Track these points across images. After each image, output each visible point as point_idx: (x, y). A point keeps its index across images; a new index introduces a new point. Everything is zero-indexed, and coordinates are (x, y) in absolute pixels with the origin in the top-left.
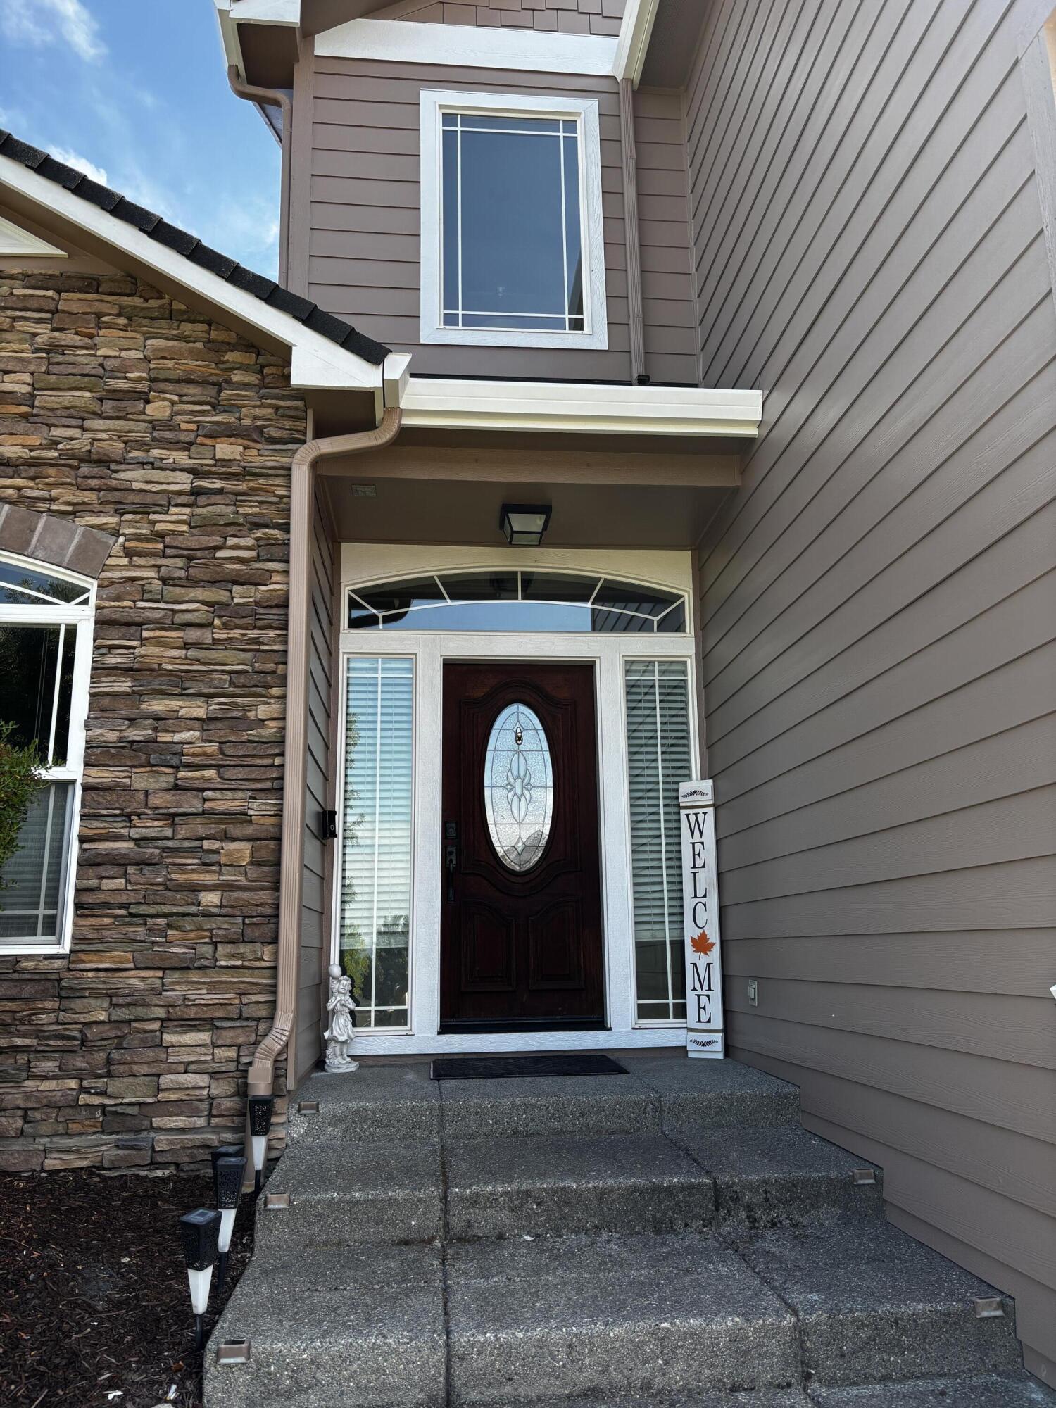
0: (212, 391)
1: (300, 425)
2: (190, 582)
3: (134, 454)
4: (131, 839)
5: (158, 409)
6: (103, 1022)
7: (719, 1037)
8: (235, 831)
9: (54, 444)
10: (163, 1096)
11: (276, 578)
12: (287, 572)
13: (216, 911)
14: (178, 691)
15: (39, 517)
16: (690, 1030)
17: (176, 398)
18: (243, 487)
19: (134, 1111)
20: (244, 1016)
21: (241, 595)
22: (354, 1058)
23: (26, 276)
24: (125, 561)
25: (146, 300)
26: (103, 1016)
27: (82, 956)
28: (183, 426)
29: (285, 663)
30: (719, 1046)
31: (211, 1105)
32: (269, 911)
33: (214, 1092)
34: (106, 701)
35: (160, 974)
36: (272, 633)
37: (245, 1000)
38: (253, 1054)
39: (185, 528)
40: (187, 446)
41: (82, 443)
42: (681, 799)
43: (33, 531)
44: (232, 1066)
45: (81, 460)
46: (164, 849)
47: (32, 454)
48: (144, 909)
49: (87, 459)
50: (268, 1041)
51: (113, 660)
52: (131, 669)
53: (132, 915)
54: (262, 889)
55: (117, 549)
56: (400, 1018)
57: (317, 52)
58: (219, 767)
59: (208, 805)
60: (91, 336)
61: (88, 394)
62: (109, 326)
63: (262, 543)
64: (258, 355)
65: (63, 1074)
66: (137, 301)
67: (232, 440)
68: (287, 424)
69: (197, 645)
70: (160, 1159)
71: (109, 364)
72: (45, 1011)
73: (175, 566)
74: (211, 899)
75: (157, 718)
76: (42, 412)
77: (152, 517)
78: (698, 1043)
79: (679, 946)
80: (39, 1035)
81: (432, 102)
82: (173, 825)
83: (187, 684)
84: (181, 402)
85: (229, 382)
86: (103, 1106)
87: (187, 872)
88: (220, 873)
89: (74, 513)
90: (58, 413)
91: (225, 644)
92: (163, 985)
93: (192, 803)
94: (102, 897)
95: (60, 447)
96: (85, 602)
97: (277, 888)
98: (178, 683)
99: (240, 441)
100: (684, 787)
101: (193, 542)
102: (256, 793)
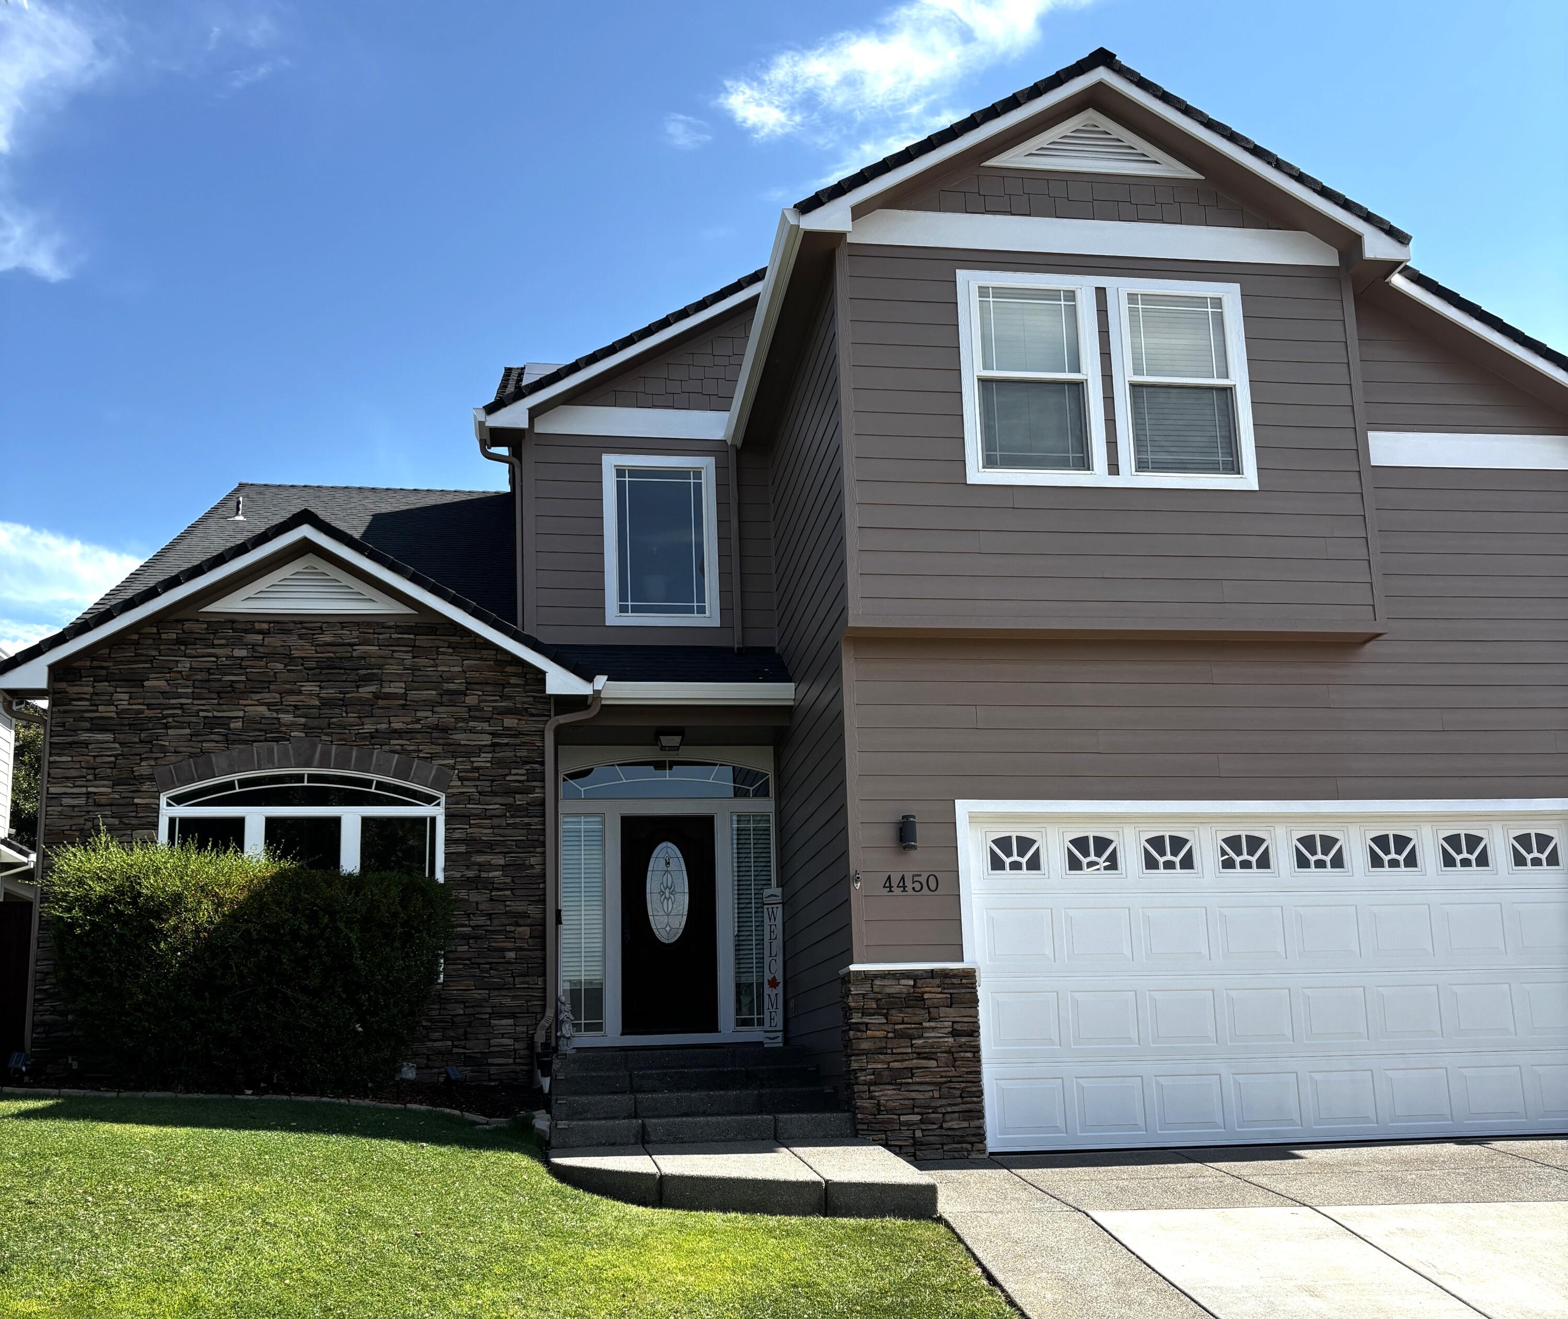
0: (500, 688)
1: (547, 707)
2: (494, 794)
3: (460, 725)
4: (470, 926)
5: (471, 700)
6: (461, 1015)
7: (780, 1034)
8: (521, 921)
9: (418, 721)
10: (492, 1049)
11: (537, 790)
12: (544, 787)
13: (514, 961)
14: (489, 850)
15: (414, 761)
16: (766, 1032)
17: (480, 693)
18: (518, 741)
19: (479, 1056)
20: (530, 1011)
21: (520, 800)
22: (574, 1048)
23: (397, 626)
24: (459, 783)
25: (462, 638)
26: (462, 1012)
27: (450, 984)
28: (485, 709)
29: (544, 835)
30: (780, 1040)
31: (515, 1053)
32: (540, 961)
33: (517, 1046)
34: (454, 857)
35: (488, 992)
36: (536, 820)
37: (529, 1004)
38: (535, 1029)
39: (489, 765)
40: (488, 720)
41: (433, 720)
42: (764, 899)
43: (411, 769)
44: (525, 1035)
45: (433, 729)
46: (486, 931)
47: (408, 727)
48: (478, 961)
49: (436, 728)
50: (543, 1022)
51: (457, 835)
52: (465, 840)
53: (472, 963)
54: (537, 950)
55: (455, 777)
56: (599, 1027)
57: (536, 431)
58: (512, 889)
59: (508, 909)
60: (434, 659)
61: (434, 692)
62: (444, 653)
63: (529, 772)
64: (523, 667)
65: (444, 1038)
66: (457, 639)
67: (513, 716)
68: (540, 706)
69: (499, 827)
70: (493, 1077)
71: (444, 675)
72: (433, 1009)
73: (485, 785)
74: (511, 955)
75: (480, 864)
76: (411, 703)
77: (472, 759)
78: (770, 1038)
79: (761, 985)
80: (431, 1021)
81: (610, 462)
82: (490, 919)
83: (493, 847)
84: (483, 695)
85: (509, 683)
86: (464, 1053)
87: (499, 942)
88: (515, 942)
89: (431, 758)
90: (421, 703)
91: (514, 826)
92: (490, 997)
93: (500, 909)
94: (458, 955)
95: (422, 722)
96: (438, 804)
97: (544, 949)
98: (490, 847)
99: (516, 716)
100: (767, 892)
101: (494, 772)
102: (532, 902)
